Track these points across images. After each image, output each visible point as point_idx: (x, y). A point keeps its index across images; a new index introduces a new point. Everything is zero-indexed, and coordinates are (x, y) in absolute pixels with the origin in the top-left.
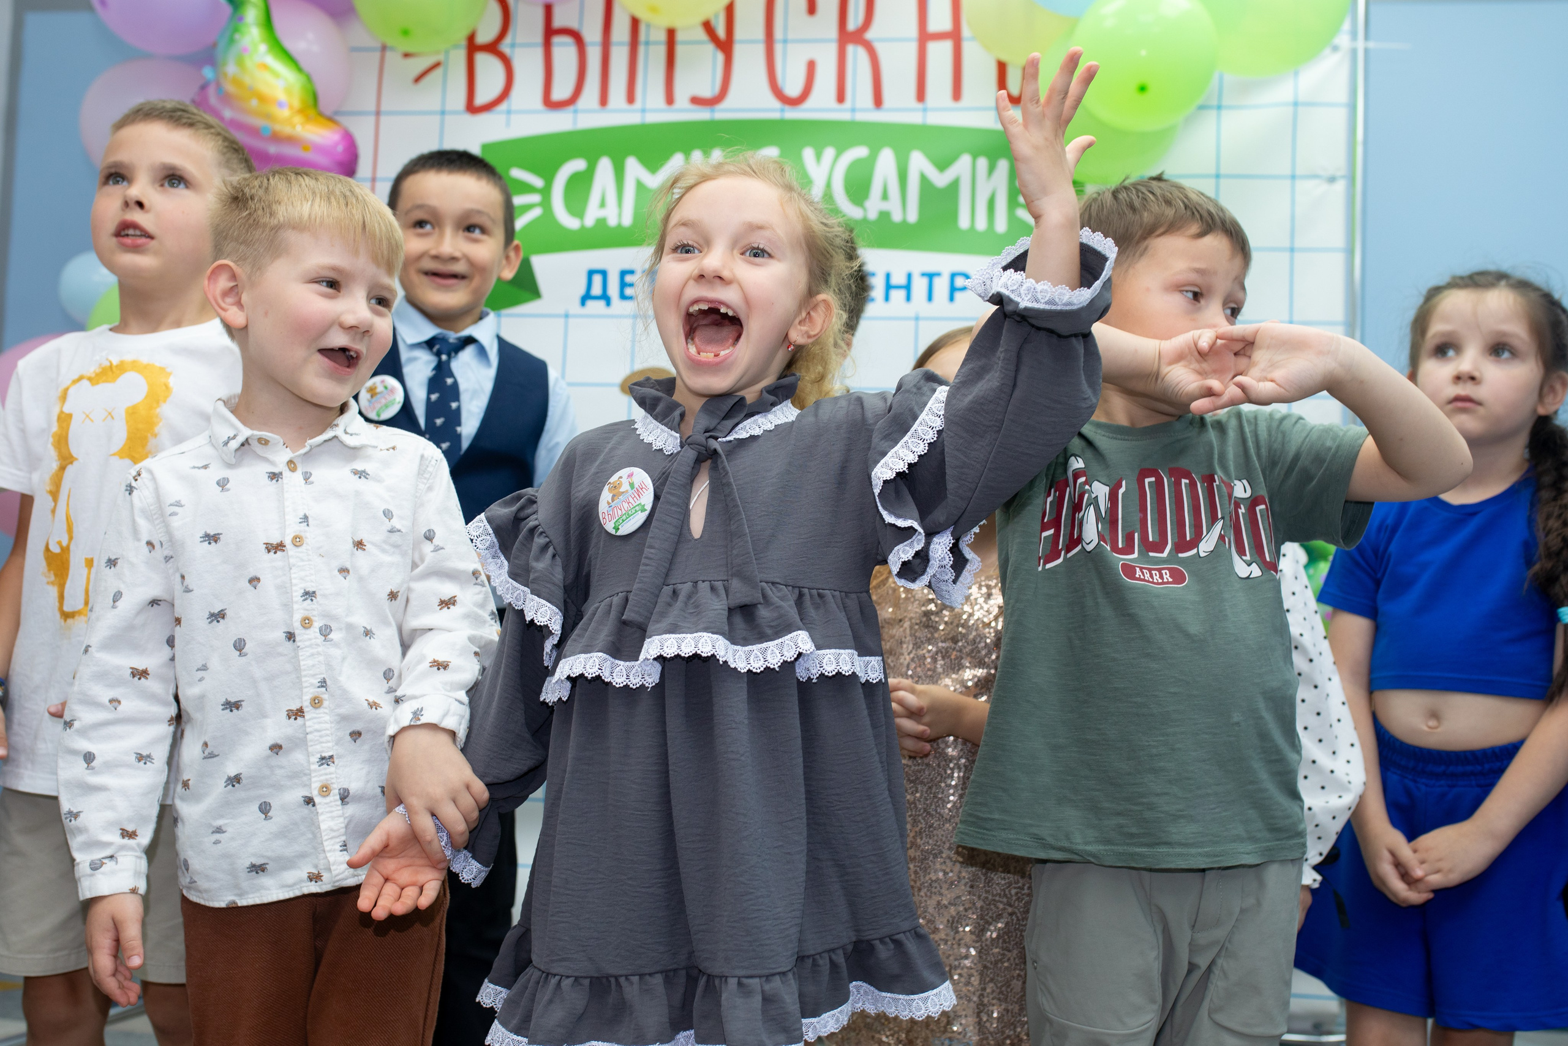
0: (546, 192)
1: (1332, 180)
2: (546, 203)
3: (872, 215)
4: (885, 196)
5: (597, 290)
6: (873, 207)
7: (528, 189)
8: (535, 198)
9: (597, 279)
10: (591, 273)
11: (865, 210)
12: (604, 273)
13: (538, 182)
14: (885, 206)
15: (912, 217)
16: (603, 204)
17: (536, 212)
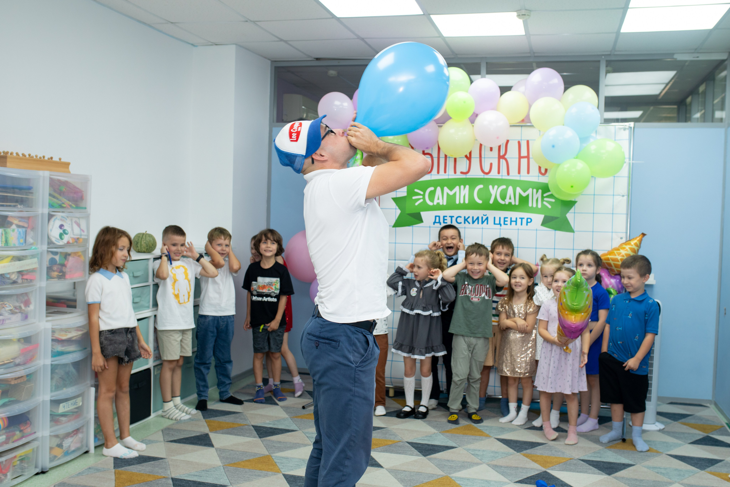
0: (424, 195)
1: (623, 196)
2: (424, 198)
3: (507, 203)
4: (510, 199)
5: (437, 221)
6: (507, 201)
7: (419, 194)
8: (421, 197)
9: (437, 218)
10: (436, 217)
11: (505, 202)
12: (439, 217)
13: (422, 193)
14: (510, 201)
15: (517, 203)
16: (438, 199)
17: (422, 200)
